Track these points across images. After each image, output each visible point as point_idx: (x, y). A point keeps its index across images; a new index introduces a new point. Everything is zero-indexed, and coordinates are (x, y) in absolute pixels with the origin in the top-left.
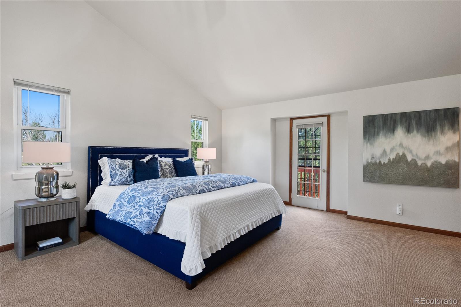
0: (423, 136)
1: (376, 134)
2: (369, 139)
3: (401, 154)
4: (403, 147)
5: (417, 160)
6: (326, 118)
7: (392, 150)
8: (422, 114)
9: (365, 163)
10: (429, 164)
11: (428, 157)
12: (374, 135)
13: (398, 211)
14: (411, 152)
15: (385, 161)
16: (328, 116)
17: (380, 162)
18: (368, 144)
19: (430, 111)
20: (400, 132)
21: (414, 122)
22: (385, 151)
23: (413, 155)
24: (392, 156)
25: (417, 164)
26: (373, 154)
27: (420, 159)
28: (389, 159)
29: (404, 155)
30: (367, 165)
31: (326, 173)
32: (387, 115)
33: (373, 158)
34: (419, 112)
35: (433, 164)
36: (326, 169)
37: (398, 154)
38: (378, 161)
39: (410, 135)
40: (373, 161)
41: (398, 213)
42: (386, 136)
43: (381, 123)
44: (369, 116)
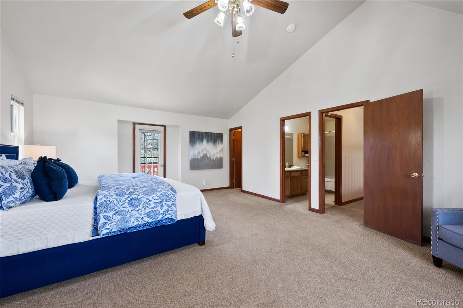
0: (213, 145)
1: (195, 142)
2: (192, 145)
3: (205, 154)
4: (206, 150)
5: (211, 156)
6: (163, 127)
7: (202, 151)
8: (212, 134)
9: (190, 159)
10: (214, 158)
11: (214, 155)
12: (194, 143)
13: (204, 183)
14: (209, 152)
15: (199, 157)
16: (165, 127)
17: (197, 158)
18: (192, 148)
19: (215, 133)
20: (205, 141)
21: (210, 138)
22: (199, 152)
23: (209, 154)
24: (202, 155)
25: (211, 158)
26: (194, 154)
27: (212, 156)
28: (201, 156)
29: (206, 154)
30: (192, 160)
31: (163, 167)
32: (200, 132)
33: (194, 155)
34: (211, 133)
35: (216, 158)
36: (163, 164)
37: (204, 153)
38: (196, 158)
39: (209, 144)
40: (194, 157)
41: (204, 184)
42: (199, 143)
43: (197, 136)
44: (192, 131)
